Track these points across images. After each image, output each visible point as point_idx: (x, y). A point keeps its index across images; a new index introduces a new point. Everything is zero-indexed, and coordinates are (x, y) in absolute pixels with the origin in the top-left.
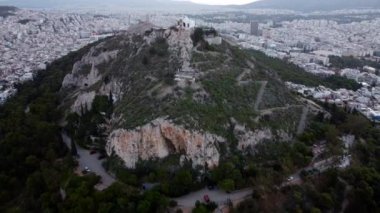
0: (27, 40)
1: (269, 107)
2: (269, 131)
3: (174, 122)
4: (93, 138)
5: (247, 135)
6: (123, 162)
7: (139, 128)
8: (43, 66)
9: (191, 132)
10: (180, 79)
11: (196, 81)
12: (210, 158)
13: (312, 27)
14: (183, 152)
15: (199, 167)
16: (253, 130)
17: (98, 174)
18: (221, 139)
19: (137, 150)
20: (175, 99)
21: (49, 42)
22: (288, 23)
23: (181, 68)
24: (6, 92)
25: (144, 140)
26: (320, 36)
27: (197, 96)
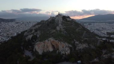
0: (17, 27)
1: (87, 38)
2: (87, 44)
3: (55, 39)
4: (30, 47)
5: (79, 45)
6: (38, 53)
7: (44, 41)
8: (20, 33)
9: (61, 43)
10: (58, 28)
11: (63, 29)
12: (67, 51)
13: (101, 25)
14: (58, 49)
15: (63, 54)
16: (81, 43)
17: (30, 56)
18: (70, 46)
19: (43, 49)
20: (56, 33)
21: (23, 28)
22: (93, 24)
23: (58, 25)
24: (8, 38)
25: (45, 45)
26: (103, 27)
27: (63, 33)
